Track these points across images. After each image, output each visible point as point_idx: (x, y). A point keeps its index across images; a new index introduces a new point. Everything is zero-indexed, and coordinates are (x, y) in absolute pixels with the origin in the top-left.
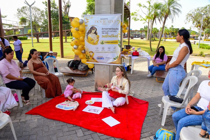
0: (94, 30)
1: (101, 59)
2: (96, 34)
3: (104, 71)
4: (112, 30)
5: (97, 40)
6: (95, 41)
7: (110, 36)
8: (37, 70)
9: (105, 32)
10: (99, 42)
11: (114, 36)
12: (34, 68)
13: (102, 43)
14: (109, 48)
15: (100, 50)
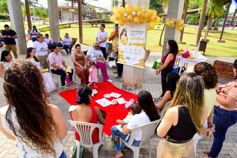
0: (125, 31)
1: (129, 59)
2: (126, 36)
3: (130, 71)
4: (138, 33)
5: (126, 41)
6: (125, 42)
7: (137, 39)
8: (78, 61)
9: (132, 35)
10: (128, 43)
11: (140, 39)
12: (76, 59)
13: (130, 45)
14: (135, 50)
15: (128, 50)
